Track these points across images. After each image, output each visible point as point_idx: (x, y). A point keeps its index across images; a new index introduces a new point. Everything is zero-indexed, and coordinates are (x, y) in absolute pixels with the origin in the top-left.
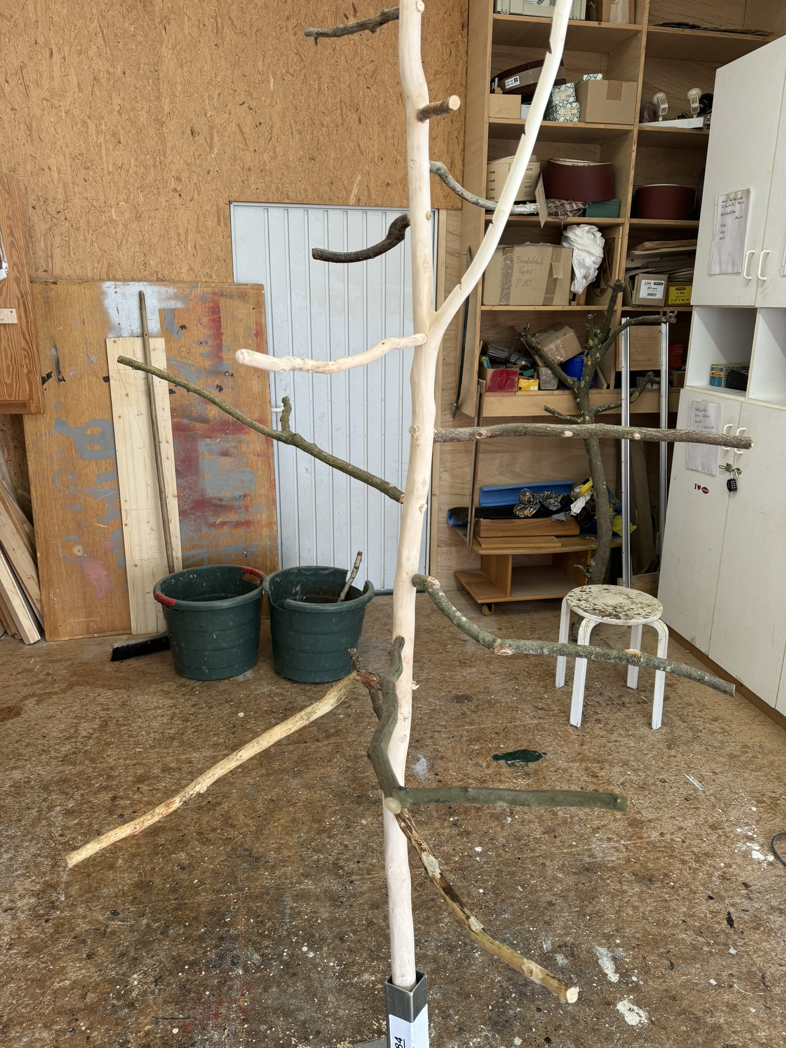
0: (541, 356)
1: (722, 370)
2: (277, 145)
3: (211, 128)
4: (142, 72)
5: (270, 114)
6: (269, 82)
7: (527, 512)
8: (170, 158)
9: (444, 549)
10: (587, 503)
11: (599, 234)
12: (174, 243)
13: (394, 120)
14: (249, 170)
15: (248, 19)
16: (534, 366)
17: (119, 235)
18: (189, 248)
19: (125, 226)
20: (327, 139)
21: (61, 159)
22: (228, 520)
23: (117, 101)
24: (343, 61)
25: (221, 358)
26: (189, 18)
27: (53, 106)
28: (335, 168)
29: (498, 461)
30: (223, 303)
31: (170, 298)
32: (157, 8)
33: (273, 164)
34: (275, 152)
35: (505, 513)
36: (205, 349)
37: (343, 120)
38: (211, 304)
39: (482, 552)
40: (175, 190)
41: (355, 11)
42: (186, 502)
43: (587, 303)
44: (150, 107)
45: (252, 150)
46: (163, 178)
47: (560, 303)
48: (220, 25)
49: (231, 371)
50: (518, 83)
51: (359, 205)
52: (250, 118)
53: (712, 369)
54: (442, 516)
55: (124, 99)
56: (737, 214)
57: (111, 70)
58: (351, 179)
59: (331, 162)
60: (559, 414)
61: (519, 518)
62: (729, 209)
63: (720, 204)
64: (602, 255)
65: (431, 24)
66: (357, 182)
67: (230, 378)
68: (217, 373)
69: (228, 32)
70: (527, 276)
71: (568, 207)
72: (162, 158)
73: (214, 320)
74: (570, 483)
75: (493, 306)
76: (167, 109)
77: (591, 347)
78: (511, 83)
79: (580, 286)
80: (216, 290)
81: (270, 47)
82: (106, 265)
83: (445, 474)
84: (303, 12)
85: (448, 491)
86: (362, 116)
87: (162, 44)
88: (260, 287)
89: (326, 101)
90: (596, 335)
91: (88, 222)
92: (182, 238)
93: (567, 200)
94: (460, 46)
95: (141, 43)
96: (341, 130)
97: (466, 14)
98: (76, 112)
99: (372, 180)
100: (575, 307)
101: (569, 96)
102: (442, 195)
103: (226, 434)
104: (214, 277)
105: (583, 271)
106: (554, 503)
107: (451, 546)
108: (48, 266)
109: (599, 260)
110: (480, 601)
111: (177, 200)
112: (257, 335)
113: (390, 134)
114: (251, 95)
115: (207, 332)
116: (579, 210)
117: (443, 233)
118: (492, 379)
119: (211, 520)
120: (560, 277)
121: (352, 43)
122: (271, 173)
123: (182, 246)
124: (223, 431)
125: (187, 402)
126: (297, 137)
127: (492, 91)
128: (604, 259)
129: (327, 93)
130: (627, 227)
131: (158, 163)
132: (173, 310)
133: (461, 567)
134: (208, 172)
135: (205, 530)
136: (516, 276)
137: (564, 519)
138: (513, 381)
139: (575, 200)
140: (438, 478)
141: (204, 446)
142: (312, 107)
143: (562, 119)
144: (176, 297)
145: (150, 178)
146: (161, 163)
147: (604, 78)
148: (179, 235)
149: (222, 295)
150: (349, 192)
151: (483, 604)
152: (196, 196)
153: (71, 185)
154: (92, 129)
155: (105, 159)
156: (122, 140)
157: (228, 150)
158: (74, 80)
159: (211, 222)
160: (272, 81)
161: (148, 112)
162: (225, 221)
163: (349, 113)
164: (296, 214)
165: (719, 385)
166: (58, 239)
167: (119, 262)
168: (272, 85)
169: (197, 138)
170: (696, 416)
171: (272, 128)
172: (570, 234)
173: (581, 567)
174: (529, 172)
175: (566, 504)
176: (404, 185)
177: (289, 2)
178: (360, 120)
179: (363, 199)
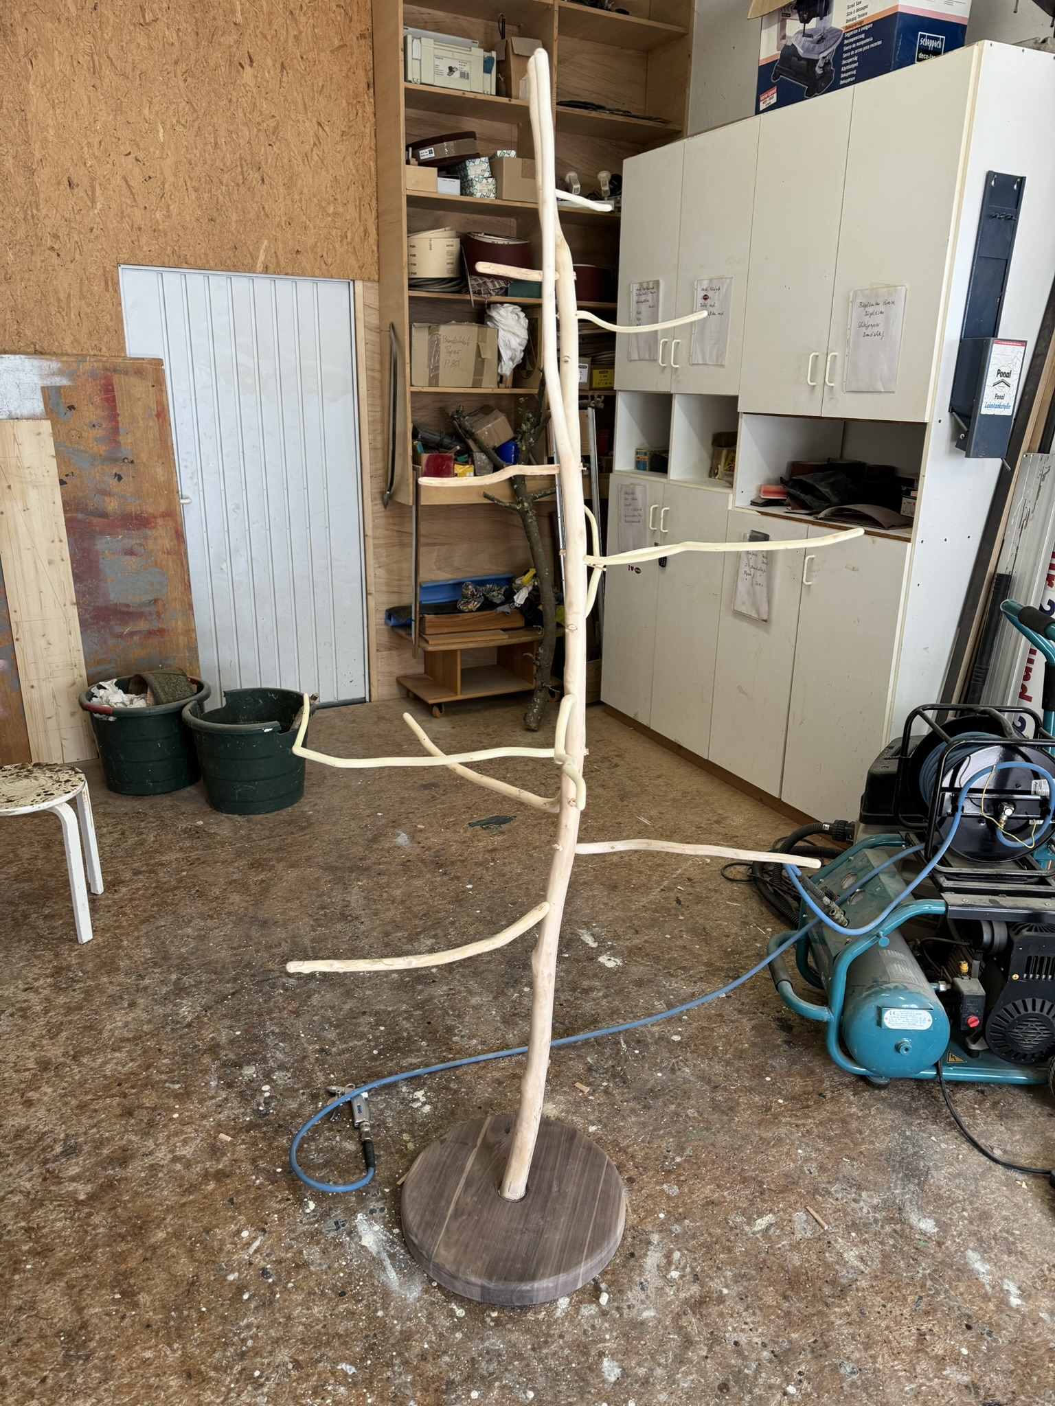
0: (476, 441)
1: (645, 454)
2: (170, 202)
3: (93, 179)
4: (5, 110)
5: (161, 168)
6: (158, 132)
7: (470, 606)
8: (44, 212)
9: (385, 653)
10: (530, 593)
11: (522, 315)
12: (53, 309)
13: (300, 182)
14: (140, 229)
15: (130, 60)
16: (467, 451)
18: (73, 316)
20: (227, 198)
22: (135, 629)
24: (241, 113)
25: (118, 443)
26: (59, 52)
28: (238, 232)
29: (435, 554)
30: (116, 379)
31: (53, 374)
32: (20, 39)
33: (167, 224)
34: (168, 211)
35: (449, 608)
36: (98, 433)
37: (245, 179)
38: (103, 381)
39: (430, 649)
40: (52, 249)
41: (251, 61)
42: (86, 610)
43: (515, 385)
44: (17, 151)
45: (142, 207)
46: (36, 235)
47: (488, 386)
48: (97, 63)
49: (131, 458)
50: (433, 155)
51: (266, 273)
52: (137, 171)
53: (637, 453)
54: (378, 618)
56: (650, 303)
58: (257, 244)
59: (234, 225)
60: (498, 501)
61: (462, 612)
62: (643, 298)
63: (635, 291)
64: (527, 337)
65: (335, 81)
66: (264, 247)
67: (131, 466)
68: (113, 459)
69: (107, 72)
70: (454, 357)
71: (491, 285)
72: (35, 211)
73: (107, 400)
74: (510, 576)
75: (423, 387)
76: (38, 156)
77: (524, 432)
78: (425, 154)
79: (507, 368)
80: (108, 365)
81: (157, 94)
83: (380, 570)
84: (193, 57)
85: (384, 588)
86: (265, 176)
87: (28, 81)
88: (158, 363)
89: (224, 157)
90: (528, 420)
92: (64, 304)
94: (367, 107)
95: (2, 77)
96: (243, 190)
97: (370, 73)
99: (281, 246)
100: (503, 390)
101: (484, 170)
102: (356, 266)
103: (129, 529)
104: (104, 349)
105: (509, 353)
106: (497, 596)
107: (390, 649)
109: (525, 342)
110: (431, 702)
111: (55, 260)
112: (158, 415)
113: (296, 197)
114: (138, 145)
115: (99, 412)
116: (502, 288)
117: (360, 306)
118: (426, 464)
119: (118, 629)
120: (488, 357)
121: (249, 94)
122: (165, 234)
123: (64, 313)
124: (124, 526)
125: (81, 494)
126: (193, 195)
127: (408, 162)
128: (529, 341)
129: (224, 147)
131: (29, 217)
132: (58, 389)
133: (403, 673)
134: (91, 230)
135: (111, 641)
136: (443, 356)
137: (509, 611)
138: (449, 467)
140: (372, 574)
141: (103, 544)
142: (209, 162)
143: (478, 195)
145: (21, 234)
146: (33, 216)
147: (518, 155)
148: (58, 300)
149: (115, 371)
150: (254, 258)
151: (433, 705)
152: (77, 256)
157: (113, 205)
159: (97, 288)
160: (161, 131)
161: (15, 157)
162: (112, 285)
163: (250, 171)
164: (196, 279)
165: (645, 469)
168: (161, 135)
169: (76, 190)
170: (626, 499)
171: (163, 184)
172: (494, 314)
173: (530, 655)
174: (450, 248)
175: (509, 596)
176: (316, 253)
177: (177, 44)
178: (263, 180)
179: (271, 267)
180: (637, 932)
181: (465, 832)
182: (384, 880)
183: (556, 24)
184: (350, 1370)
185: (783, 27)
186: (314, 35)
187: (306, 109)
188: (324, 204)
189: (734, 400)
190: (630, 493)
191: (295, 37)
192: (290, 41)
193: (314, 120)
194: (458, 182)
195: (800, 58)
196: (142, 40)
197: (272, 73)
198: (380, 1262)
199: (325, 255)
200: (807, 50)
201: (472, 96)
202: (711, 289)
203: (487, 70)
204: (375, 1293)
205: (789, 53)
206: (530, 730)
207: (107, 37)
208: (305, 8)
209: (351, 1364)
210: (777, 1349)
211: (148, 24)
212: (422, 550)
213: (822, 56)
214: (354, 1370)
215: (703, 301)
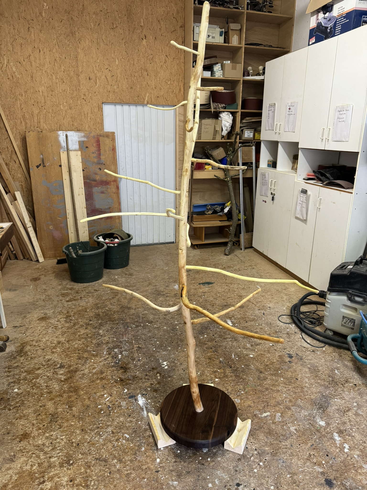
0: (213, 157)
1: (271, 162)
2: (119, 83)
3: (96, 77)
4: (72, 58)
5: (117, 73)
7: (209, 213)
8: (82, 87)
10: (229, 209)
11: (231, 115)
12: (83, 117)
13: (159, 75)
14: (109, 92)
15: (109, 40)
17: (64, 114)
18: (89, 119)
19: (66, 111)
20: (136, 81)
21: (43, 88)
23: (63, 68)
24: (142, 54)
25: (100, 158)
26: (88, 39)
27: (40, 69)
28: (139, 91)
29: (199, 195)
30: (101, 139)
31: (82, 137)
32: (77, 36)
33: (118, 90)
34: (118, 86)
35: (202, 213)
36: (95, 155)
37: (142, 75)
38: (96, 139)
39: (194, 226)
40: (83, 99)
41: (146, 37)
42: (89, 209)
43: (228, 138)
44: (74, 70)
45: (110, 85)
46: (79, 95)
47: (218, 139)
48: (99, 41)
49: (104, 163)
51: (148, 104)
52: (109, 74)
53: (268, 161)
55: (65, 67)
56: (272, 111)
57: (61, 57)
58: (145, 95)
59: (138, 89)
60: (220, 177)
61: (206, 214)
62: (270, 109)
63: (268, 107)
64: (232, 123)
66: (147, 96)
67: (104, 166)
68: (99, 163)
69: (102, 44)
70: (207, 130)
71: (220, 106)
72: (79, 88)
73: (98, 145)
74: (224, 203)
76: (80, 71)
77: (229, 154)
79: (225, 133)
80: (98, 134)
81: (116, 50)
82: (59, 125)
84: (128, 38)
86: (149, 73)
87: (79, 48)
88: (113, 133)
89: (136, 68)
90: (230, 150)
91: (53, 110)
92: (86, 116)
93: (219, 103)
95: (71, 48)
96: (141, 78)
97: (183, 38)
98: (48, 72)
99: (152, 95)
100: (223, 140)
101: (219, 68)
102: (177, 101)
103: (103, 185)
104: (97, 129)
105: (226, 128)
106: (218, 209)
108: (38, 126)
109: (231, 124)
111: (84, 102)
112: (113, 150)
113: (158, 79)
114: (110, 66)
115: (95, 149)
116: (224, 107)
117: (177, 114)
118: (196, 165)
120: (218, 129)
121: (144, 48)
122: (117, 93)
123: (86, 118)
124: (101, 184)
125: (88, 174)
126: (126, 80)
127: (193, 67)
128: (233, 124)
129: (136, 65)
130: (240, 113)
131: (77, 89)
132: (83, 142)
134: (95, 93)
136: (203, 130)
137: (222, 214)
138: (203, 166)
139: (222, 103)
141: (95, 190)
142: (131, 70)
143: (217, 76)
144: (84, 137)
145: (75, 94)
146: (78, 89)
147: (230, 62)
148: (85, 114)
149: (100, 136)
150: (144, 99)
151: (195, 245)
152: (91, 101)
153: (46, 97)
154: (54, 77)
155: (58, 88)
156: (65, 81)
157: (102, 85)
158: (48, 60)
159: (96, 110)
160: (117, 61)
161: (74, 72)
162: (101, 109)
163: (144, 72)
164: (126, 107)
165: (270, 167)
166: (42, 116)
167: (64, 124)
168: (117, 62)
169: (91, 80)
170: (263, 177)
171: (117, 77)
172: (221, 115)
173: (227, 229)
174: (206, 94)
175: (222, 210)
176: (164, 97)
177: (123, 34)
178: (148, 75)
179: (149, 102)
180: (247, 322)
181: (197, 286)
182: (168, 298)
183: (245, 18)
184: (127, 436)
185: (318, 16)
186: (166, 27)
187: (162, 51)
188: (167, 81)
189: (298, 143)
190: (263, 175)
191: (160, 29)
192: (158, 30)
193: (165, 55)
194: (210, 72)
195: (323, 27)
196: (112, 33)
197: (152, 40)
198: (143, 409)
199: (167, 97)
200: (325, 24)
201: (216, 44)
202: (292, 106)
203: (221, 35)
204: (139, 417)
205: (319, 25)
206: (226, 255)
207: (102, 33)
208: (163, 19)
209: (128, 435)
210: (260, 452)
211: (114, 28)
212: (193, 193)
213: (329, 25)
214: (128, 436)
215: (289, 110)
